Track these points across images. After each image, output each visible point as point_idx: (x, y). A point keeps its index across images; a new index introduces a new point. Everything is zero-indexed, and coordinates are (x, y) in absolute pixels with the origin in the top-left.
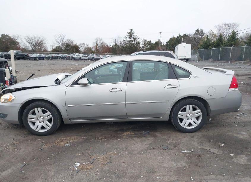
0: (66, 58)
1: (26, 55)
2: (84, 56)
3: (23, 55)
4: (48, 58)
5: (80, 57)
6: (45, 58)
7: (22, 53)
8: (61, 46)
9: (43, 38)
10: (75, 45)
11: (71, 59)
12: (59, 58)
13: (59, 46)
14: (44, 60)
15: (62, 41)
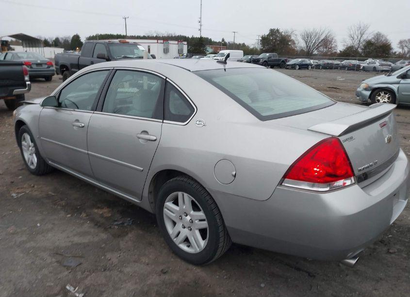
0: (348, 68)
1: (283, 61)
2: (382, 65)
3: (279, 60)
4: (318, 67)
5: (375, 65)
6: (310, 66)
7: (278, 58)
8: (356, 47)
9: (329, 32)
10: (384, 44)
11: (357, 70)
12: (337, 67)
13: (353, 46)
14: (308, 69)
15: (359, 37)
